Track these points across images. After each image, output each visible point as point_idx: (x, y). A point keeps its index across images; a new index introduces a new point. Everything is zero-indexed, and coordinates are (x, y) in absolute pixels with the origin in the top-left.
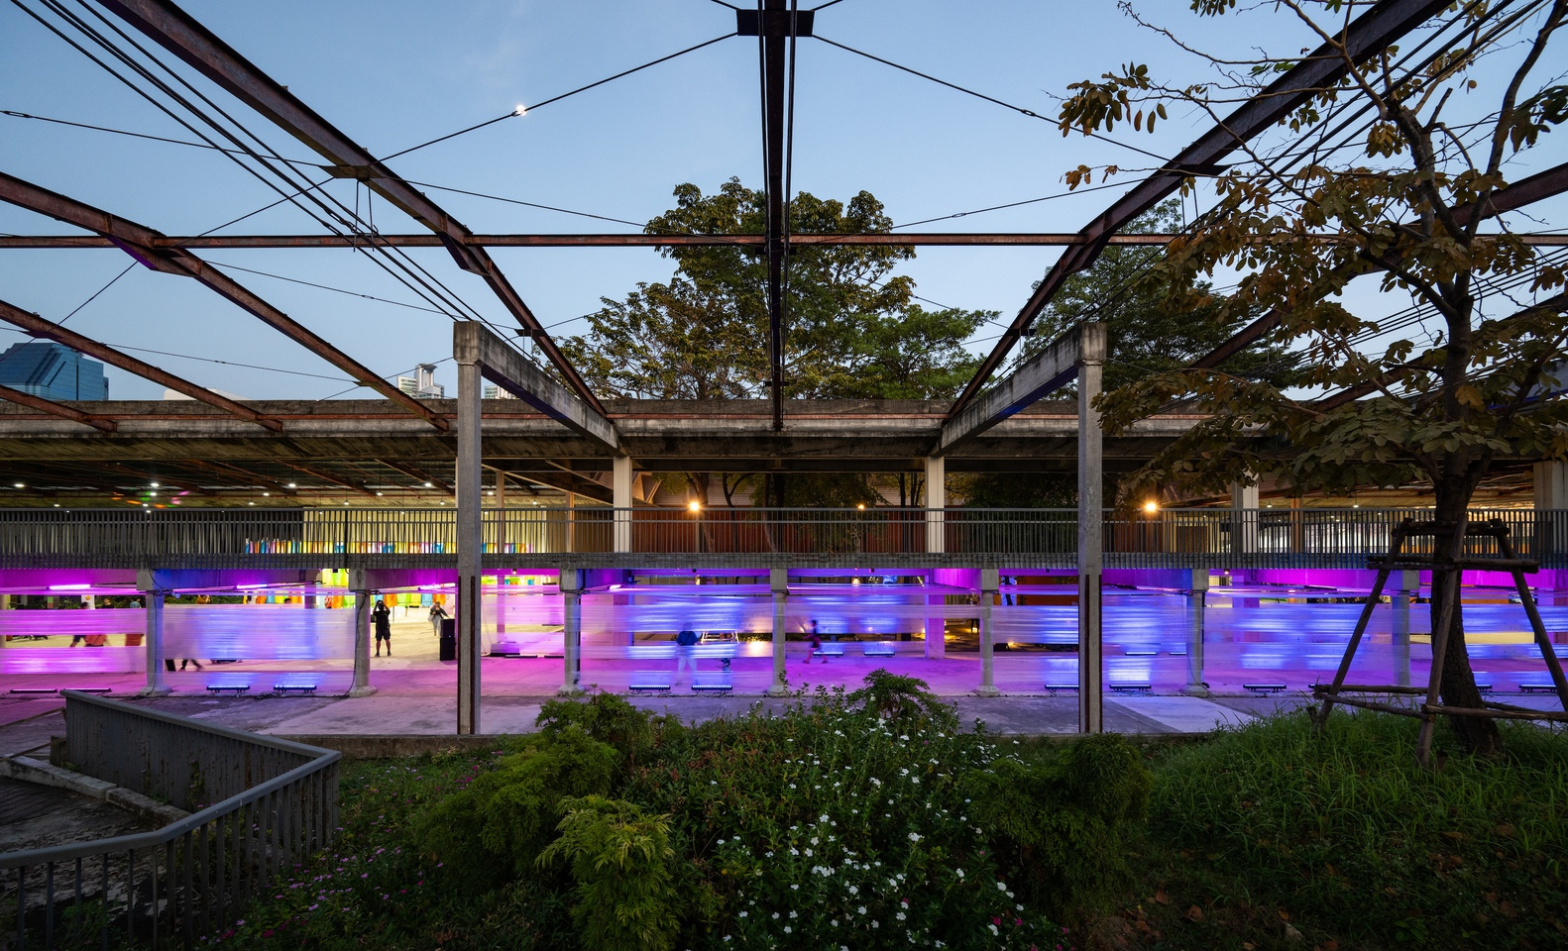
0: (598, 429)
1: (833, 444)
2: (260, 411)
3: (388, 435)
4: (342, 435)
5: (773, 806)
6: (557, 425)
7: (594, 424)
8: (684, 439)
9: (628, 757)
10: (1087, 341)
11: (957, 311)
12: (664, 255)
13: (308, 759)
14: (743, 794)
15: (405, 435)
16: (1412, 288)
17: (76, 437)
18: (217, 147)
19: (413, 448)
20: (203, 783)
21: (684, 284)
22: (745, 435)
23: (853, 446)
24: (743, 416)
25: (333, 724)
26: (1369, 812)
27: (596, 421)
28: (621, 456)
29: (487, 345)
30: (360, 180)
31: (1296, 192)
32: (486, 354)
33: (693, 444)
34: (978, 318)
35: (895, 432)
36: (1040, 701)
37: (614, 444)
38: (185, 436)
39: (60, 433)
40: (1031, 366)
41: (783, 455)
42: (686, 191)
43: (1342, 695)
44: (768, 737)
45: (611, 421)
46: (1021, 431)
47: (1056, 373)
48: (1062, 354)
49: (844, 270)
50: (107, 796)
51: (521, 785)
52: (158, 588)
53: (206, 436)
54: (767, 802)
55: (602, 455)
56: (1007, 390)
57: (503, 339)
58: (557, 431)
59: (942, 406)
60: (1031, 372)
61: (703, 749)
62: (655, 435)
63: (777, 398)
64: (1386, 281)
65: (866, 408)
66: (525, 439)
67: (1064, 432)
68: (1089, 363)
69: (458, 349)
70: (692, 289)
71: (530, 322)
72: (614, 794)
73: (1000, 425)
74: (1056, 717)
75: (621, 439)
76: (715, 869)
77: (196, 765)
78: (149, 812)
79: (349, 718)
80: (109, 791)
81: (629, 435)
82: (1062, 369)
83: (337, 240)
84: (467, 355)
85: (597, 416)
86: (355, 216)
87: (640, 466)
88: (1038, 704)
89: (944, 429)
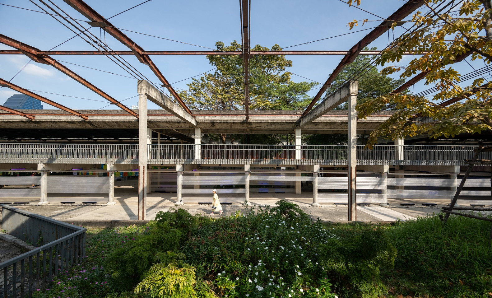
0: (189, 119)
1: (265, 124)
2: (82, 113)
3: (122, 121)
4: (107, 121)
5: (241, 255)
6: (176, 118)
7: (188, 117)
8: (217, 122)
9: (188, 233)
10: (351, 87)
11: (305, 82)
12: (212, 65)
13: (76, 231)
14: (229, 251)
15: (127, 121)
16: (485, 58)
17: (22, 122)
18: (48, 13)
19: (130, 125)
20: (43, 238)
21: (219, 74)
22: (237, 121)
23: (272, 125)
24: (237, 115)
25: (99, 215)
26: (475, 259)
27: (189, 116)
28: (197, 128)
29: (149, 88)
30: (101, 28)
31: (443, 20)
32: (149, 91)
33: (220, 124)
34: (312, 85)
35: (285, 121)
36: (333, 208)
37: (195, 124)
38: (57, 121)
39: (16, 120)
40: (332, 97)
41: (249, 128)
42: (219, 45)
43: (453, 211)
44: (240, 225)
45: (194, 117)
46: (326, 120)
47: (341, 99)
48: (342, 92)
49: (269, 70)
50: (12, 242)
51: (141, 247)
52: (45, 170)
53: (64, 121)
54: (238, 255)
55: (191, 128)
56: (323, 106)
57: (157, 88)
58: (176, 120)
59: (300, 113)
60: (331, 99)
61: (216, 230)
62: (208, 121)
63: (247, 109)
64: (473, 56)
65: (276, 113)
66: (166, 122)
67: (340, 121)
68: (352, 95)
69: (139, 90)
70: (221, 76)
71: (166, 83)
72: (180, 249)
73: (319, 118)
74: (339, 214)
75: (197, 123)
76: (215, 285)
77: (40, 232)
78: (24, 248)
79: (105, 213)
80: (13, 240)
81: (199, 121)
82: (342, 97)
83: (98, 53)
84: (142, 91)
85: (189, 115)
86: (100, 40)
87: (203, 132)
88: (332, 210)
89: (301, 120)
